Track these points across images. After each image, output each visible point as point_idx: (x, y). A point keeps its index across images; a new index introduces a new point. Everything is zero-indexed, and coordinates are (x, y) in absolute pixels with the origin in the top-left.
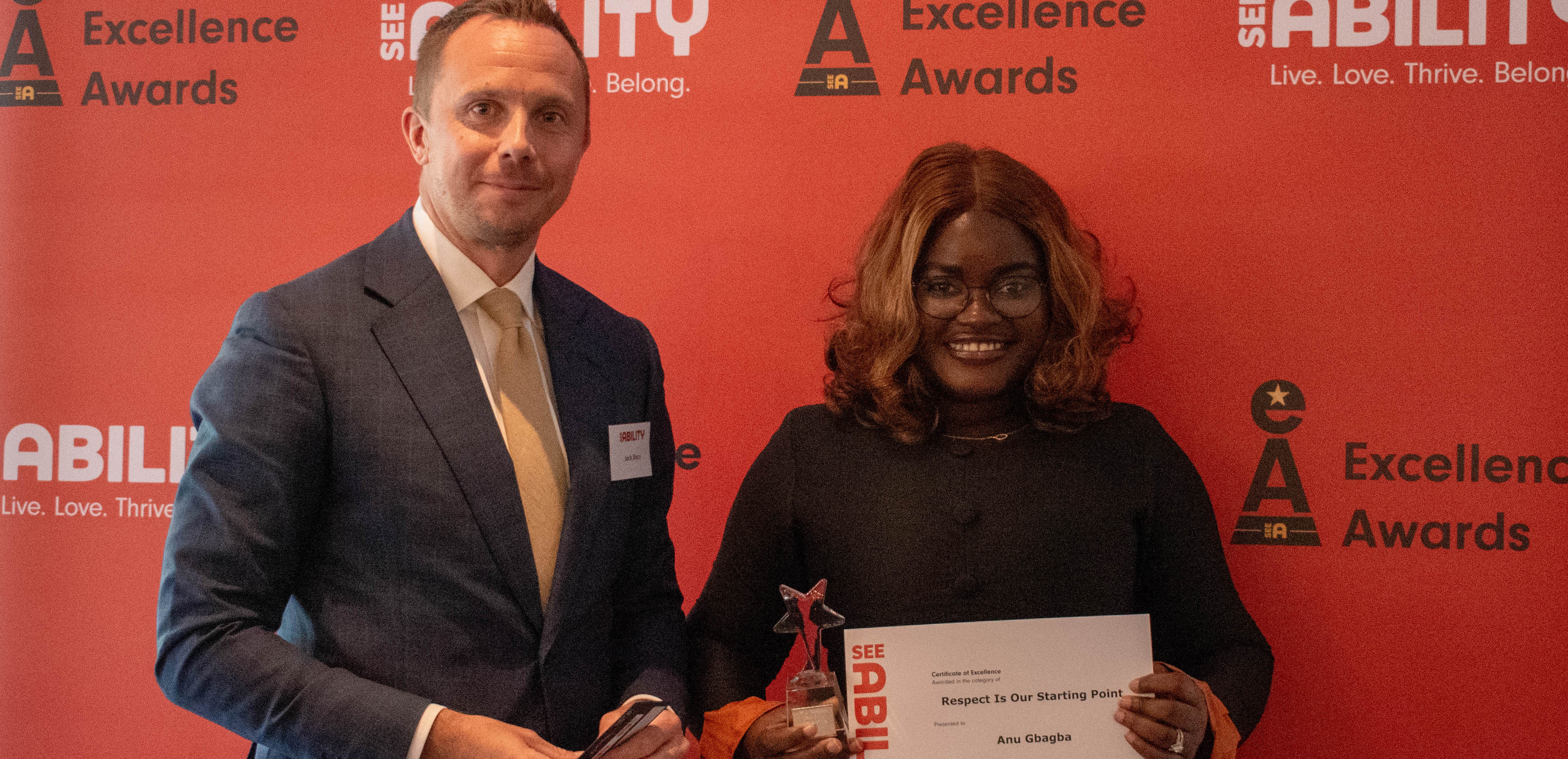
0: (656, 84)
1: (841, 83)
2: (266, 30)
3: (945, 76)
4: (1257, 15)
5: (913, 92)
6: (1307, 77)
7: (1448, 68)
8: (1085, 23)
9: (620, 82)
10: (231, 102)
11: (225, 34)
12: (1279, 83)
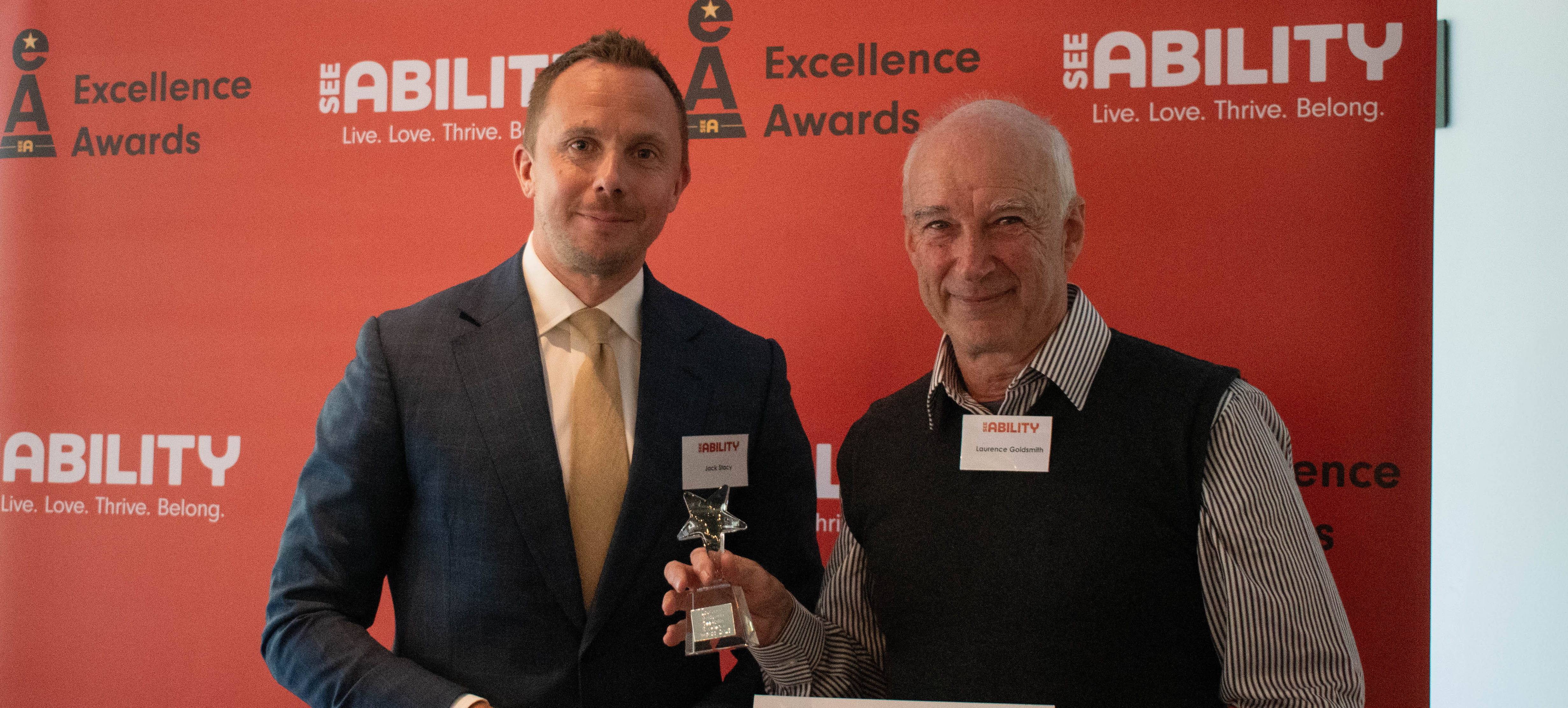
1: (712, 128)
2: (224, 89)
3: (803, 119)
4: (1080, 59)
5: (773, 134)
6: (1126, 115)
7: (1254, 105)
8: (926, 70)
10: (195, 152)
11: (190, 93)
12: (1100, 121)
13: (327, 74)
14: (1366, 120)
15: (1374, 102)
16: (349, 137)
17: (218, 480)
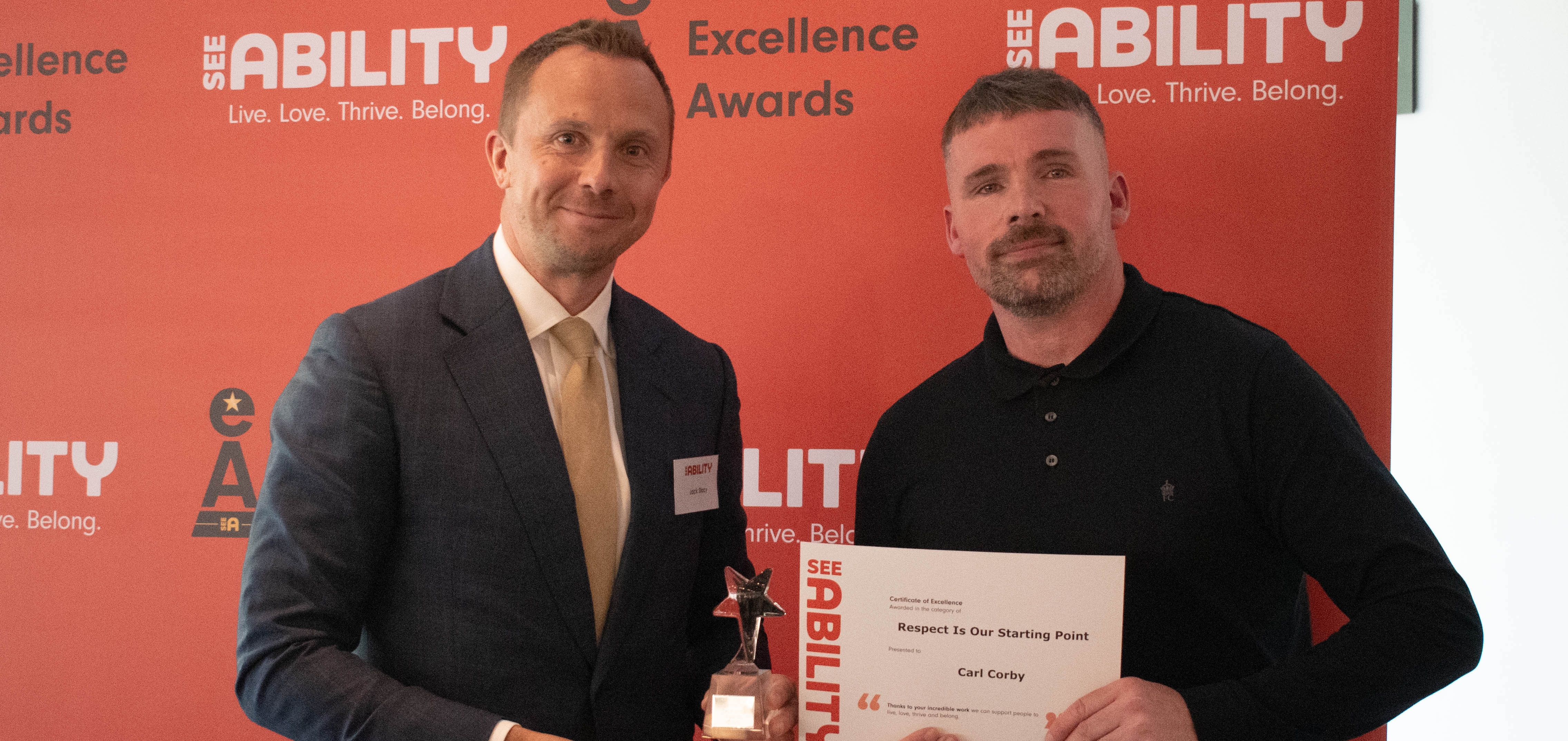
0: (459, 110)
2: (98, 62)
3: (729, 100)
4: (1024, 38)
5: (698, 115)
7: (1207, 87)
8: (860, 47)
9: (424, 109)
10: (65, 131)
11: (60, 67)
13: (211, 46)
14: (1324, 104)
15: (1332, 84)
16: (236, 117)
17: (94, 490)
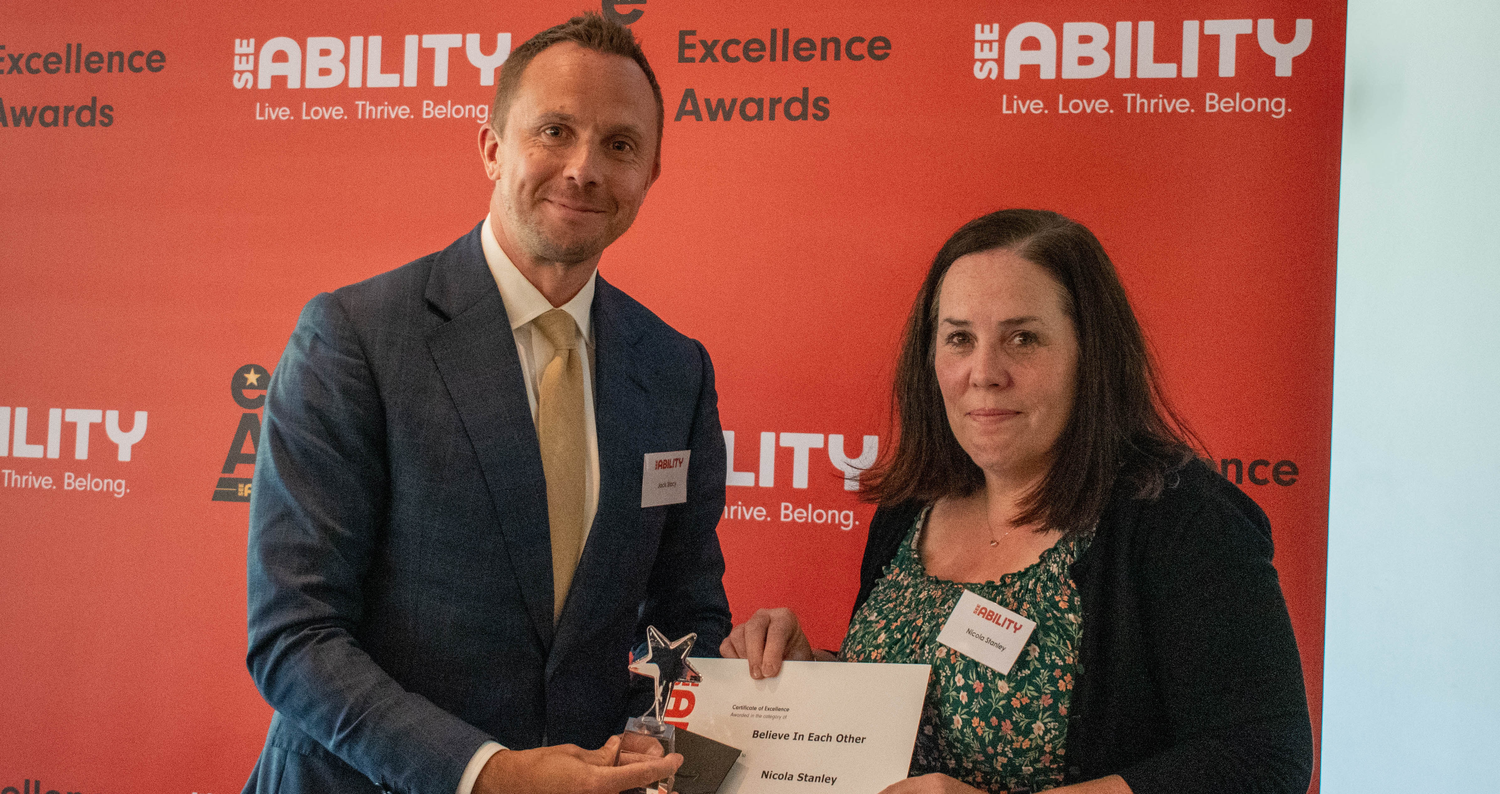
0: (465, 110)
3: (714, 104)
4: (991, 50)
5: (685, 118)
6: (1035, 106)
9: (434, 109)
11: (105, 66)
12: (1010, 112)
13: (241, 49)
14: (1274, 116)
16: (262, 114)
17: (124, 455)
